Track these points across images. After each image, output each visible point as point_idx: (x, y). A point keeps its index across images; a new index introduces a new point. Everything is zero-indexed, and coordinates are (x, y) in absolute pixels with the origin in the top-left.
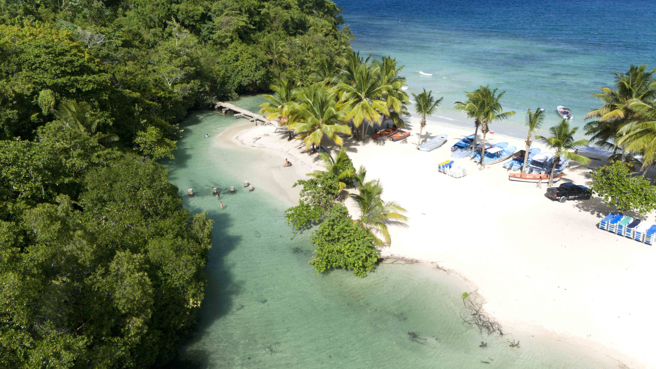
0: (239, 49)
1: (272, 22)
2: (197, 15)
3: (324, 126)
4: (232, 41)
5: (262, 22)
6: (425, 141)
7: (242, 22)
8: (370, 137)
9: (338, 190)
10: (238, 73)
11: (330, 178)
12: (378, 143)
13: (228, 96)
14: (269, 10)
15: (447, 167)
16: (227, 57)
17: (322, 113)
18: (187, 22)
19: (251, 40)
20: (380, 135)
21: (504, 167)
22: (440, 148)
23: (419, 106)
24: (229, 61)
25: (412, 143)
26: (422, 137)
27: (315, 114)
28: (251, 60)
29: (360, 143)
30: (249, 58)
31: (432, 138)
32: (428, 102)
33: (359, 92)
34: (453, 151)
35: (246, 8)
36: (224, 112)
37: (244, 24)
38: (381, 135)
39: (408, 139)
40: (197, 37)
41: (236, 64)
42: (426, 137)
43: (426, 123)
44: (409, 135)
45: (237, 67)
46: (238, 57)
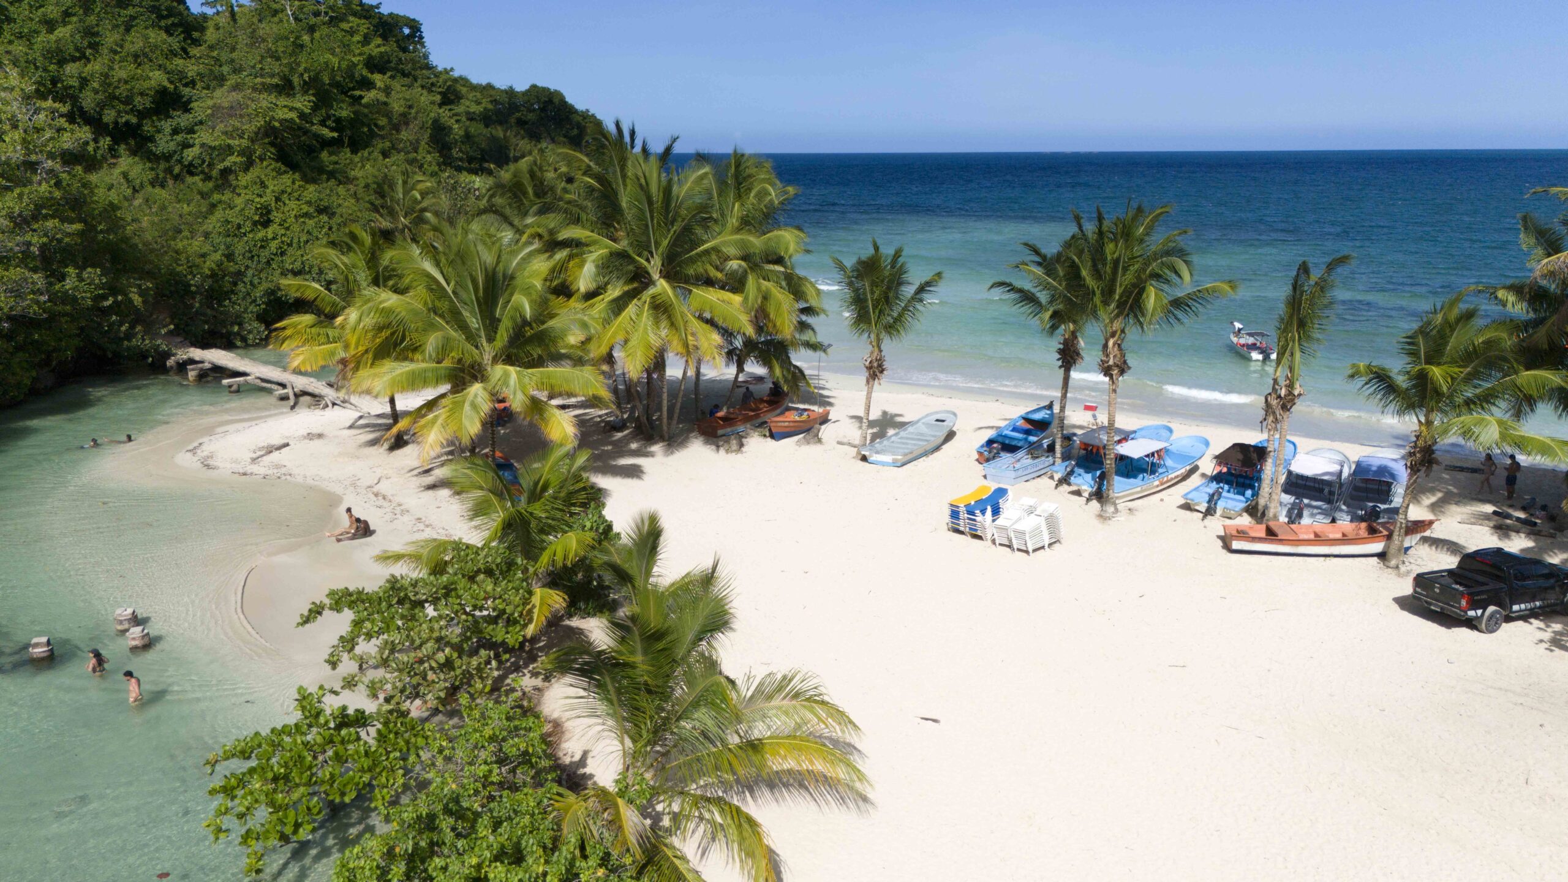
0: (271, 187)
1: (397, 128)
2: (142, 94)
3: (498, 371)
4: (248, 166)
5: (363, 124)
6: (880, 435)
7: (286, 110)
8: (692, 431)
9: (525, 626)
10: (268, 263)
11: (489, 572)
12: (718, 447)
13: (230, 333)
14: (388, 95)
15: (983, 512)
16: (232, 216)
17: (492, 324)
18: (109, 116)
19: (321, 170)
20: (724, 419)
21: (1187, 507)
22: (936, 454)
23: (858, 302)
24: (239, 227)
25: (839, 443)
26: (872, 424)
27: (463, 327)
28: (311, 223)
29: (656, 448)
30: (306, 215)
31: (903, 425)
32: (889, 288)
33: (639, 255)
34: (988, 460)
35: (306, 76)
36: (192, 375)
37: (293, 115)
38: (728, 420)
39: (825, 431)
40: (148, 165)
41: (261, 235)
42: (885, 425)
43: (886, 365)
44: (824, 420)
45: (265, 241)
46: (269, 212)
